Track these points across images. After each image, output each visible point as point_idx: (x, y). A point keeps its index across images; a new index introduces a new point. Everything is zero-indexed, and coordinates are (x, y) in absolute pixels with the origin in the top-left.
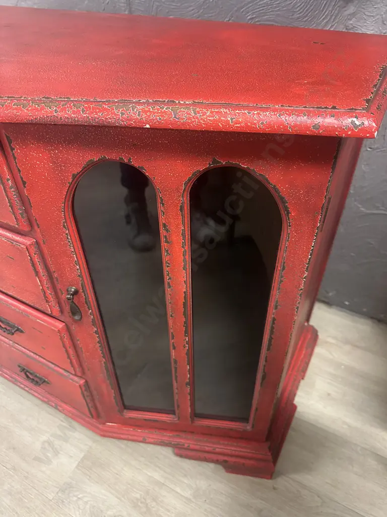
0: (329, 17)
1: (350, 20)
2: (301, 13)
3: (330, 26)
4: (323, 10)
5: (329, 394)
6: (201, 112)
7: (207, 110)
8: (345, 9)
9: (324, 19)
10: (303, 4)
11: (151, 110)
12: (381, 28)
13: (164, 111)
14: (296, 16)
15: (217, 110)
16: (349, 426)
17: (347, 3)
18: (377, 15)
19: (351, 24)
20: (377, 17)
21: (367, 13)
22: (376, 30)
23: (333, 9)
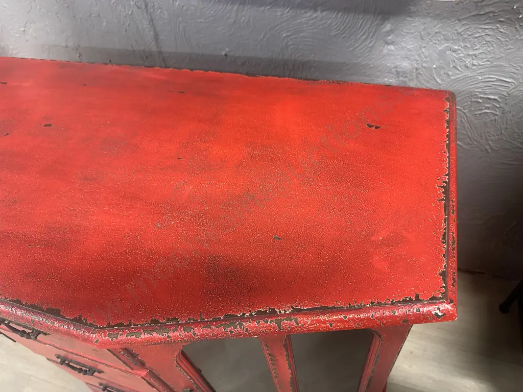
0: (367, 35)
1: (389, 35)
2: (338, 30)
3: (369, 41)
4: (360, 28)
5: (411, 353)
6: (302, 322)
7: (308, 319)
8: (383, 26)
9: (362, 35)
10: (339, 24)
11: (257, 326)
12: (420, 43)
13: (269, 325)
14: (333, 33)
15: (317, 318)
16: (434, 380)
17: (384, 21)
18: (416, 32)
19: (391, 40)
20: (416, 34)
21: (405, 30)
22: (416, 44)
23: (370, 28)
